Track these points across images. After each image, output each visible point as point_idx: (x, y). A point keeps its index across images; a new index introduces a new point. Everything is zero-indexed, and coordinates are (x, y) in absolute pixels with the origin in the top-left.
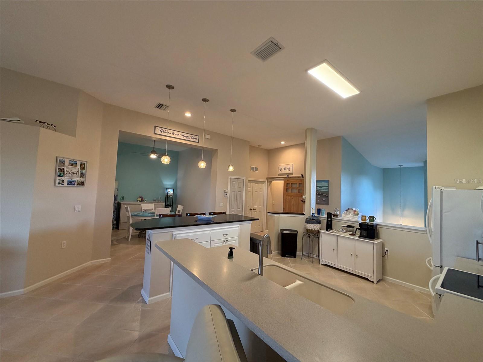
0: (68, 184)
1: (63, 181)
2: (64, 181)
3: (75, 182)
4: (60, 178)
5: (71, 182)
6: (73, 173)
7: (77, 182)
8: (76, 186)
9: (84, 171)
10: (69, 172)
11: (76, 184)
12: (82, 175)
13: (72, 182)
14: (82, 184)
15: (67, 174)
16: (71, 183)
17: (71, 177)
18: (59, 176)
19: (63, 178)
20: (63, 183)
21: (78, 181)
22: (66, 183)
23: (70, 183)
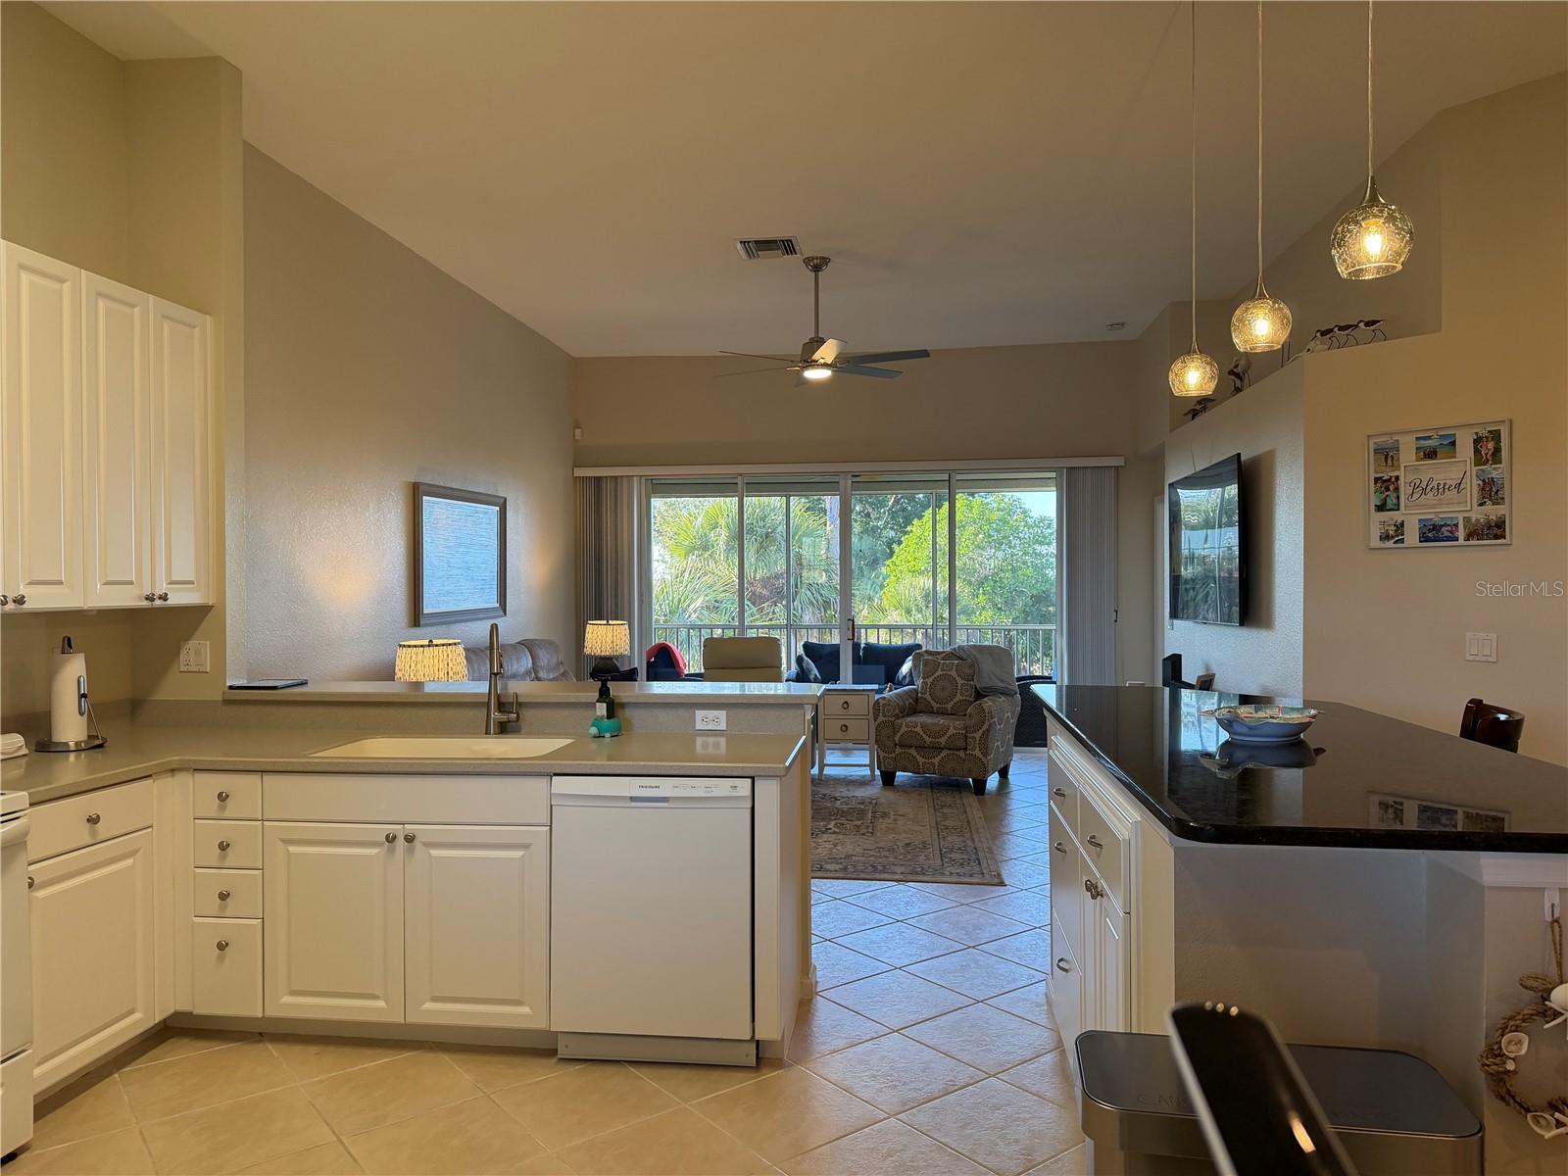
0: (1424, 538)
1: (1400, 527)
2: (1402, 524)
3: (1456, 525)
4: (1385, 516)
5: (1436, 528)
6: (1441, 489)
7: (1465, 527)
8: (1461, 541)
9: (1494, 472)
10: (1424, 485)
11: (1461, 533)
12: (1490, 491)
13: (1443, 526)
14: (1496, 531)
15: (1415, 496)
16: (1433, 533)
17: (1433, 506)
18: (1381, 508)
19: (1397, 516)
20: (1403, 535)
21: (1467, 520)
22: (1412, 536)
23: (1430, 531)
